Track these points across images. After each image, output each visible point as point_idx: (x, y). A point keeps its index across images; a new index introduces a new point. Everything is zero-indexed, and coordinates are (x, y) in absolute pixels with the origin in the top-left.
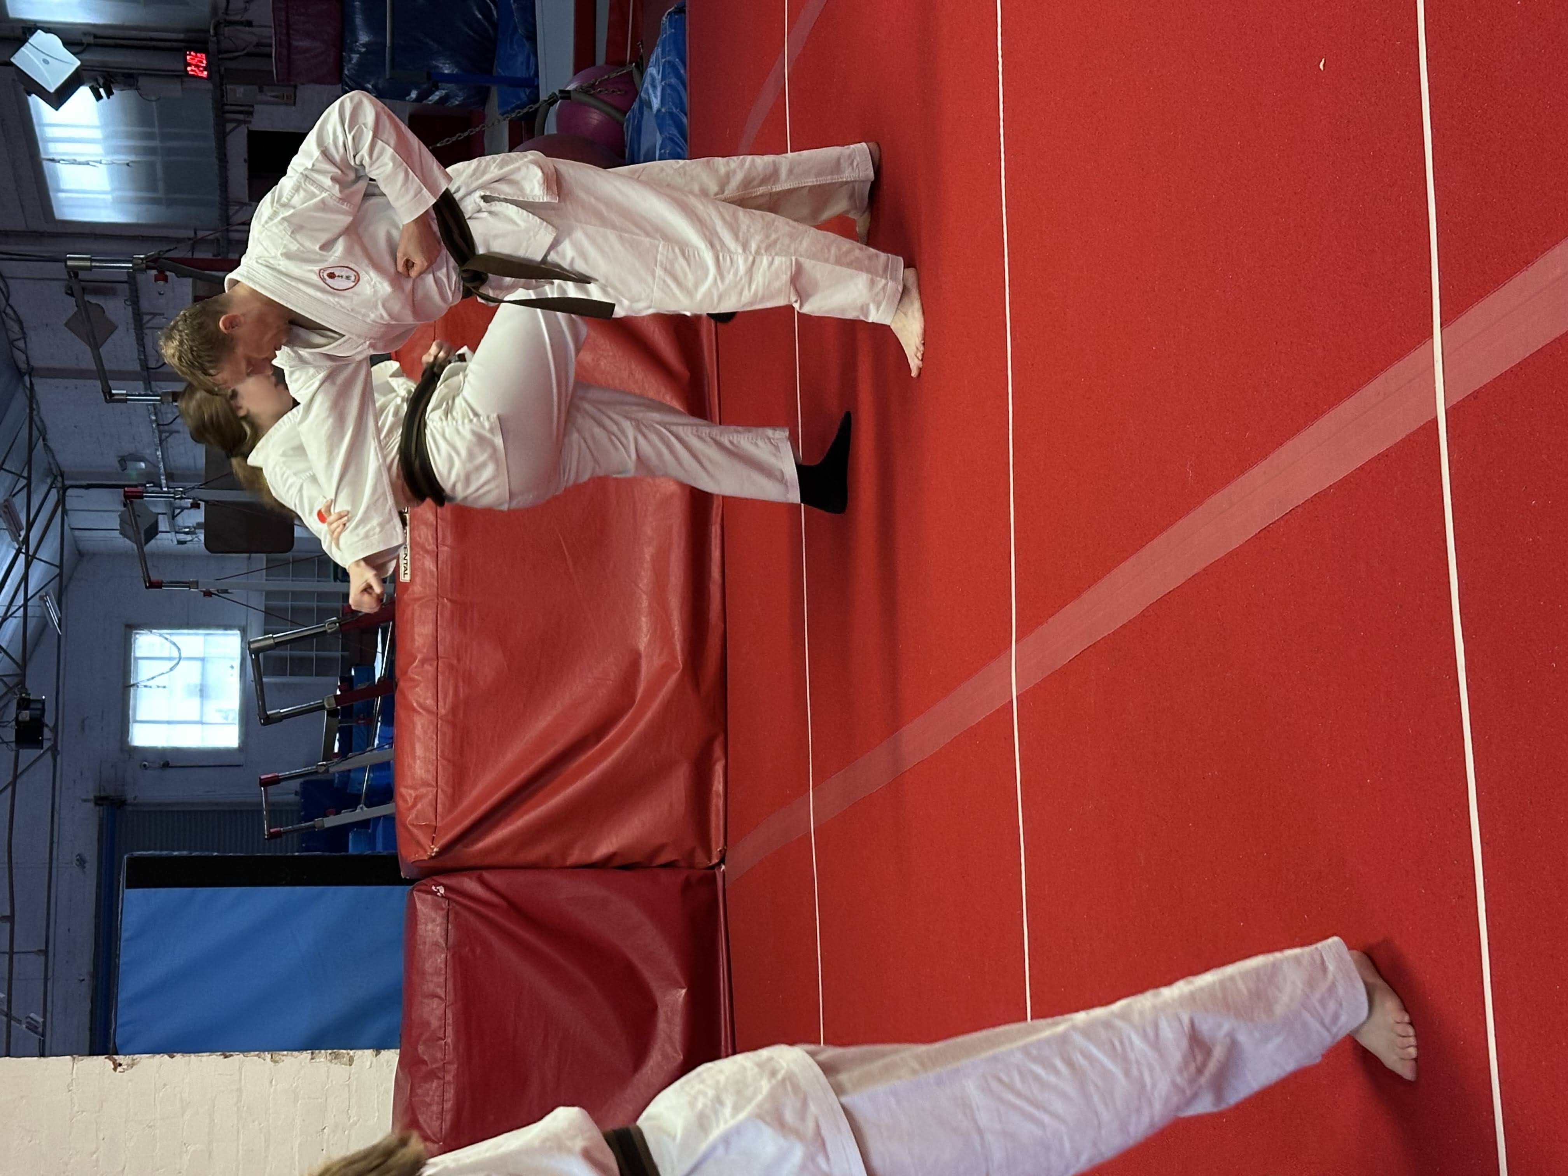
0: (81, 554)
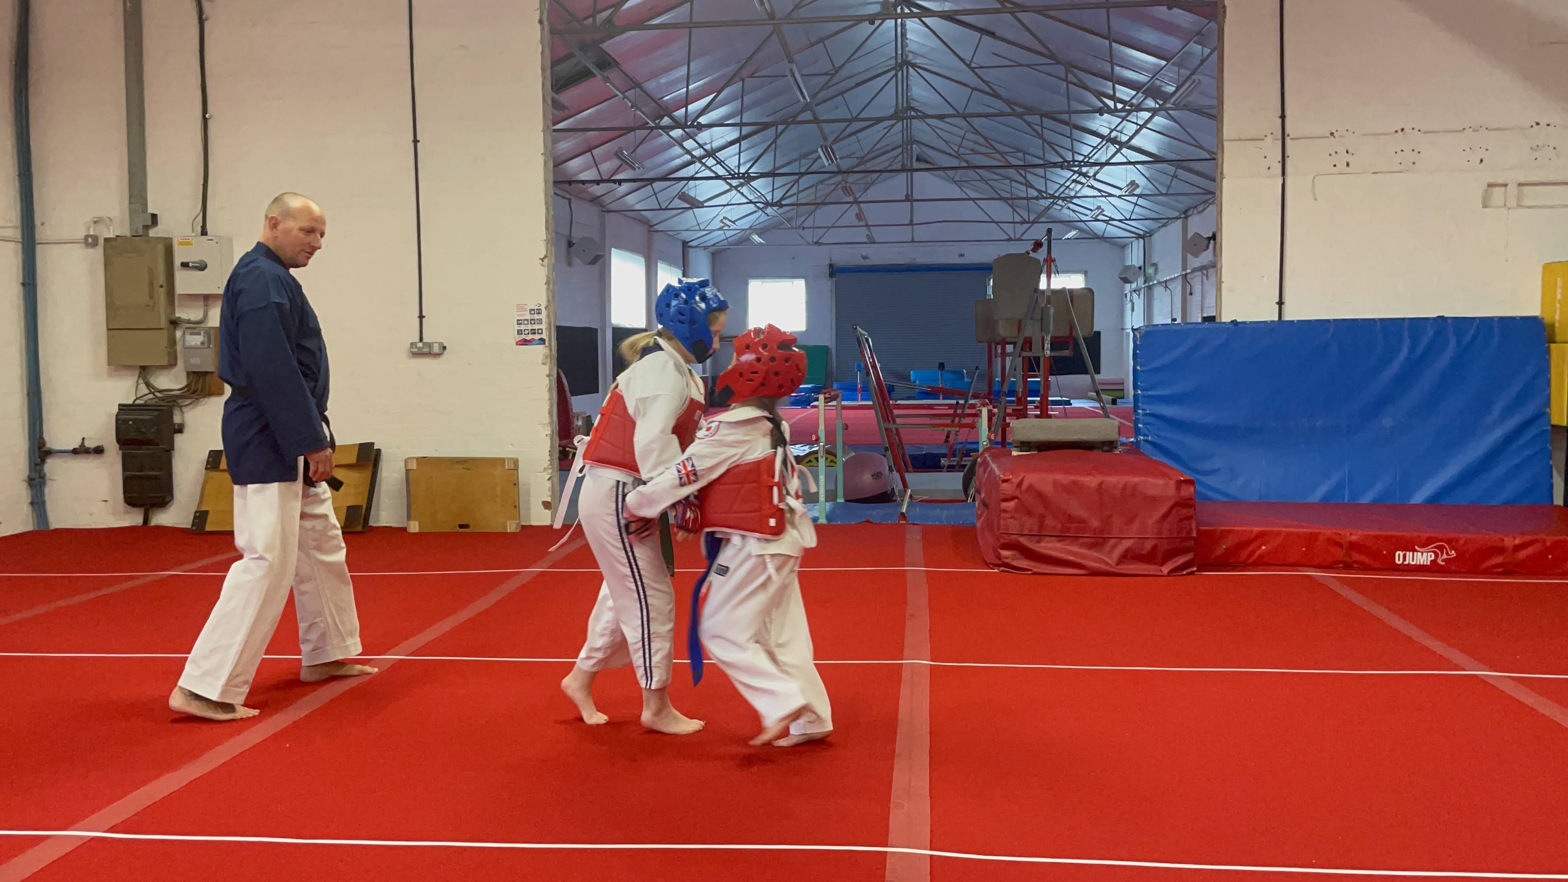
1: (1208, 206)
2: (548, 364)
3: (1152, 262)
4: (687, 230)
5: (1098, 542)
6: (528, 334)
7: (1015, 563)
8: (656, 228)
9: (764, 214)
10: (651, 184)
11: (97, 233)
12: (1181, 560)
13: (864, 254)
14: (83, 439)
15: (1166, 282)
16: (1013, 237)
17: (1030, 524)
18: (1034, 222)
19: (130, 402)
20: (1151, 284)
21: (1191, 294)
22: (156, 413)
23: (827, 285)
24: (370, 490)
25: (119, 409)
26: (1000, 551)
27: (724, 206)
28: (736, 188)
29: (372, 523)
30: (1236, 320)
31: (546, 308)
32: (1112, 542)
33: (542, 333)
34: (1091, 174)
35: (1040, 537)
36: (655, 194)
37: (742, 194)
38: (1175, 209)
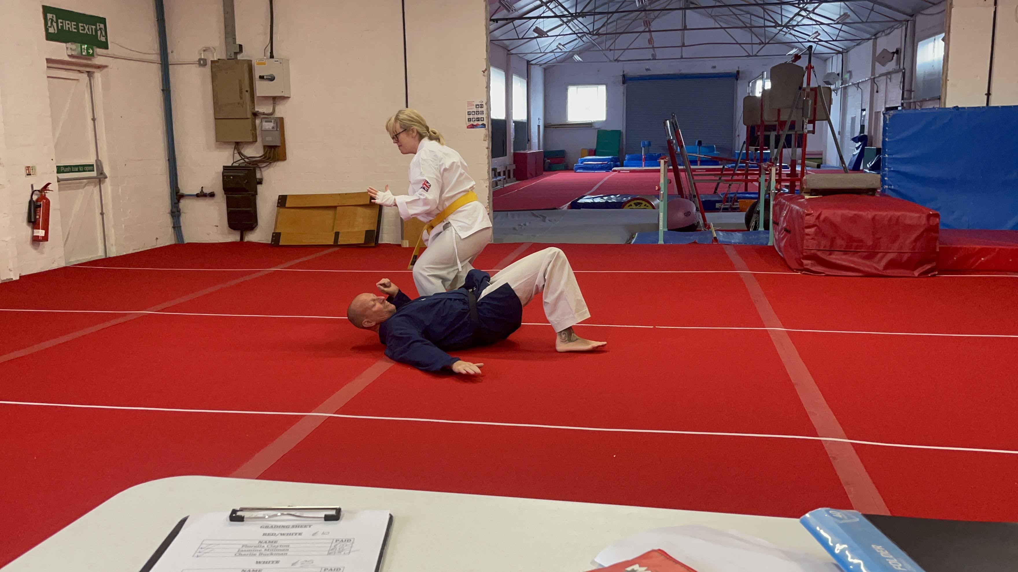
0: (826, 60)
1: (894, 29)
2: (487, 141)
3: (848, 70)
4: (531, 53)
5: (870, 256)
6: (475, 121)
7: (813, 269)
8: (512, 52)
9: (581, 41)
10: (512, 22)
11: (205, 58)
12: (928, 267)
13: (647, 67)
14: (202, 188)
15: (858, 83)
16: (751, 55)
17: (824, 243)
18: (766, 44)
19: (230, 165)
20: (847, 85)
21: (877, 92)
22: (246, 172)
23: (621, 89)
24: (378, 221)
25: (224, 169)
26: (803, 261)
27: (557, 36)
28: (566, 23)
29: (380, 242)
30: (957, 107)
31: (486, 103)
32: (880, 255)
33: (483, 120)
34: (811, 9)
35: (831, 252)
36: (515, 28)
37: (569, 27)
38: (868, 33)
